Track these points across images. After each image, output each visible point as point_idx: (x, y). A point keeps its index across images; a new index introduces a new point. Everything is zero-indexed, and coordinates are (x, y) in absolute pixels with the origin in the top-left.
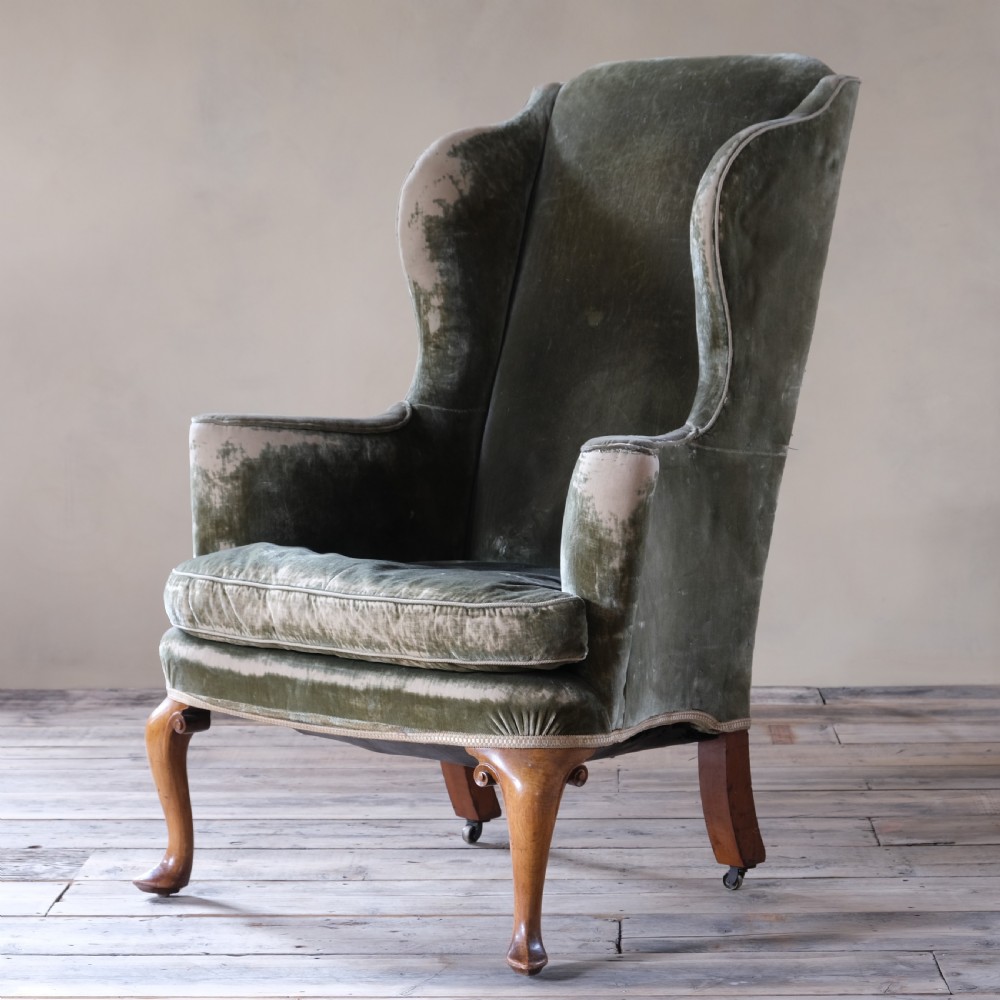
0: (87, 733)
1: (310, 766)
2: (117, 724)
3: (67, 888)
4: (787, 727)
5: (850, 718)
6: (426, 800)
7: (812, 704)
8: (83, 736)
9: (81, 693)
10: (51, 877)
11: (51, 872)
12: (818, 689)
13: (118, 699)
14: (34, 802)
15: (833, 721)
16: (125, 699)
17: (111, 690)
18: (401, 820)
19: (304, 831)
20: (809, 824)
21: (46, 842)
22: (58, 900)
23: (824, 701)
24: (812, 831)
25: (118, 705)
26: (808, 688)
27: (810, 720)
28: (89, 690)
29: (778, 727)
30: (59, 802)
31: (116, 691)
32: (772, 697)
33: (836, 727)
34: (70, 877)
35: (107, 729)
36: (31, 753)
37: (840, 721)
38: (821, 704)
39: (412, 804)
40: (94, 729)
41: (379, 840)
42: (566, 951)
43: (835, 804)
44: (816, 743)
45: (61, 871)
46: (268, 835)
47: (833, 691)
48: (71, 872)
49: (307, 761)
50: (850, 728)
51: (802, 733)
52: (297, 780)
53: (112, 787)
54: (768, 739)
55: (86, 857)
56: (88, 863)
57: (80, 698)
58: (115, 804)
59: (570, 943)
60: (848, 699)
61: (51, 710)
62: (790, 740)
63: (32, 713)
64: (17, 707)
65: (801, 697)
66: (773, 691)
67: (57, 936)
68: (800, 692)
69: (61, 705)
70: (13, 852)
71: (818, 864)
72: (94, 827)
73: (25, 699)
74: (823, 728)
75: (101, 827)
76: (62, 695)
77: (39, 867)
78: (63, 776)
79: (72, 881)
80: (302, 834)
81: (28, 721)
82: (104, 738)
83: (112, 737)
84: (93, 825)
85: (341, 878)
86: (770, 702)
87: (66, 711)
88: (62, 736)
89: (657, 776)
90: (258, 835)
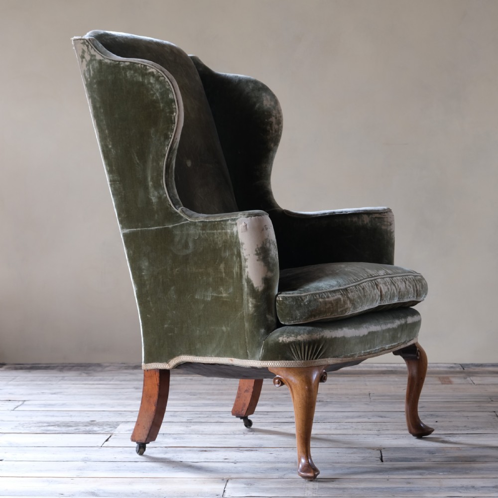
0: (113, 379)
1: (221, 392)
2: (126, 376)
3: (110, 437)
4: (448, 378)
5: (478, 375)
6: (279, 404)
7: (458, 369)
8: (111, 380)
9: (108, 364)
10: (102, 432)
11: (102, 430)
12: (460, 364)
13: (126, 367)
14: (91, 404)
15: (469, 376)
16: (129, 367)
17: (122, 363)
18: (268, 412)
19: (221, 416)
20: (466, 414)
21: (98, 418)
22: (107, 440)
23: (464, 369)
24: (467, 417)
25: (126, 369)
26: (455, 364)
27: (458, 375)
28: (112, 363)
29: (443, 378)
30: (102, 405)
31: (124, 364)
32: (438, 367)
33: (471, 378)
34: (112, 432)
35: (122, 378)
36: (87, 386)
37: (473, 376)
38: (462, 370)
39: (272, 406)
40: (116, 377)
41: (258, 419)
42: (356, 461)
43: (476, 406)
44: (463, 384)
45: (106, 430)
46: (204, 417)
47: (468, 365)
48: (111, 430)
49: (219, 390)
50: (479, 378)
51: (456, 380)
52: (216, 397)
53: (127, 399)
54: (440, 382)
55: (118, 425)
56: (119, 427)
57: (107, 367)
58: (129, 405)
59: (358, 458)
60: (475, 368)
61: (95, 371)
62: (450, 383)
63: (86, 372)
64: (78, 370)
65: (452, 367)
66: (438, 365)
67: (108, 454)
68: (452, 365)
69: (99, 369)
70: (82, 423)
71: (473, 428)
72: (121, 414)
73: (81, 367)
74: (465, 378)
75: (123, 414)
76: (99, 365)
77: (96, 428)
78: (103, 395)
79: (112, 434)
80: (221, 417)
81: (84, 375)
82: (121, 381)
83: (125, 380)
84: (120, 413)
85: (242, 433)
86: (438, 369)
87: (102, 371)
88: (100, 380)
89: (388, 396)
90: (200, 417)
